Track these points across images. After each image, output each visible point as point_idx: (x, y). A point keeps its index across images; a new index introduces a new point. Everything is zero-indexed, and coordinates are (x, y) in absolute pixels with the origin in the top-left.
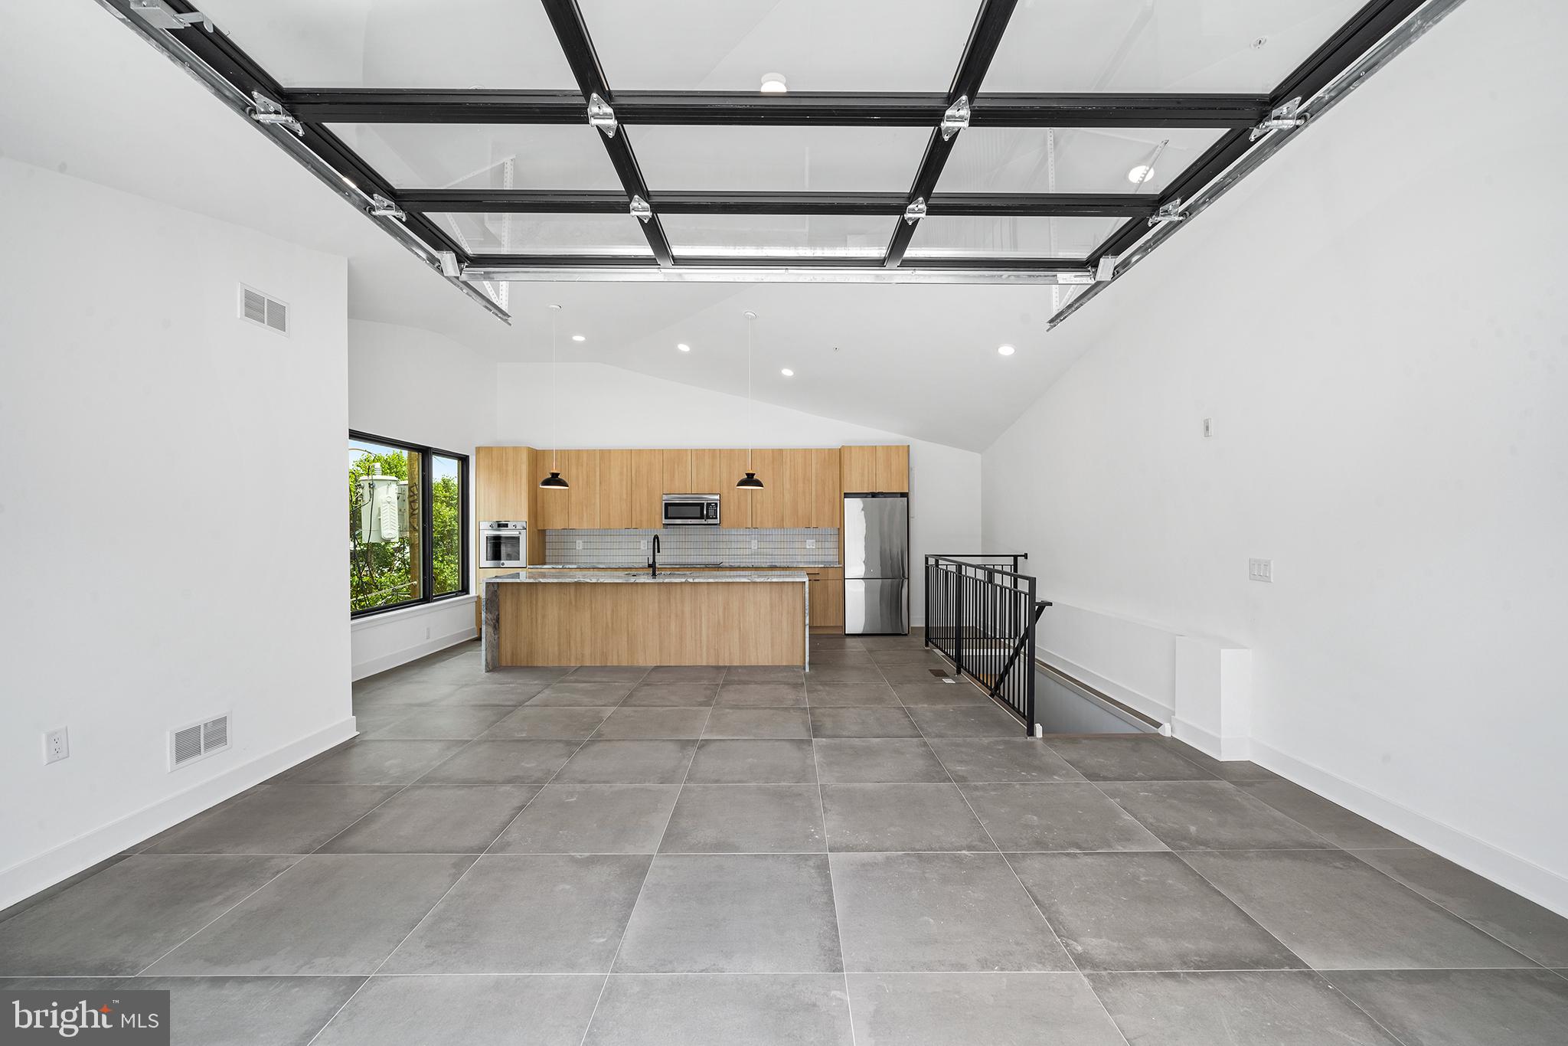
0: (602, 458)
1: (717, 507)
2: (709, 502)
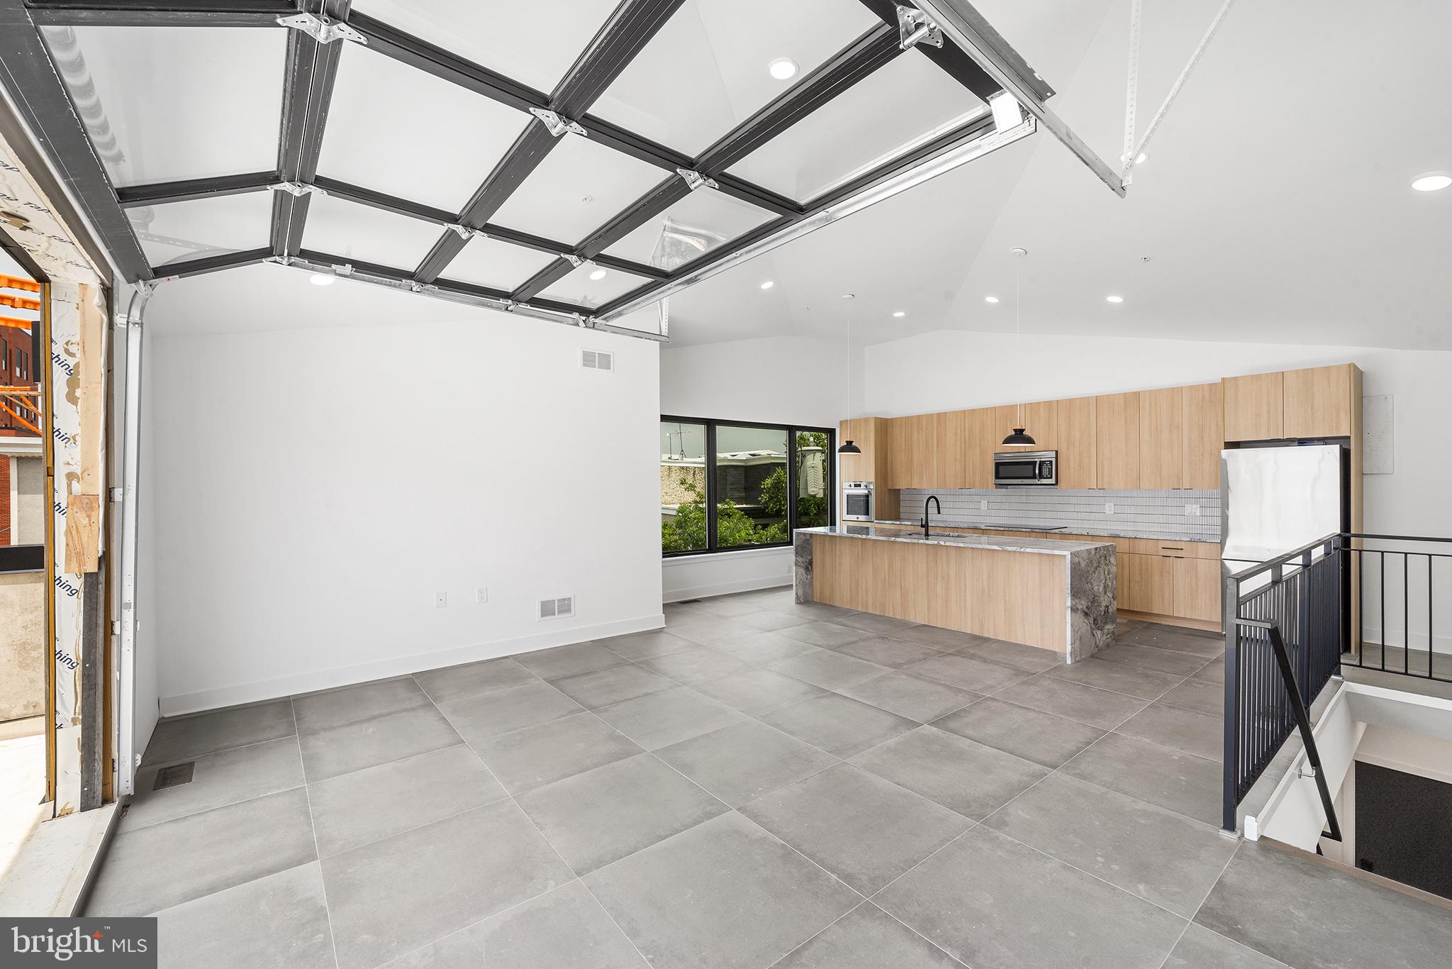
0: (939, 421)
1: (1051, 465)
2: (1042, 460)
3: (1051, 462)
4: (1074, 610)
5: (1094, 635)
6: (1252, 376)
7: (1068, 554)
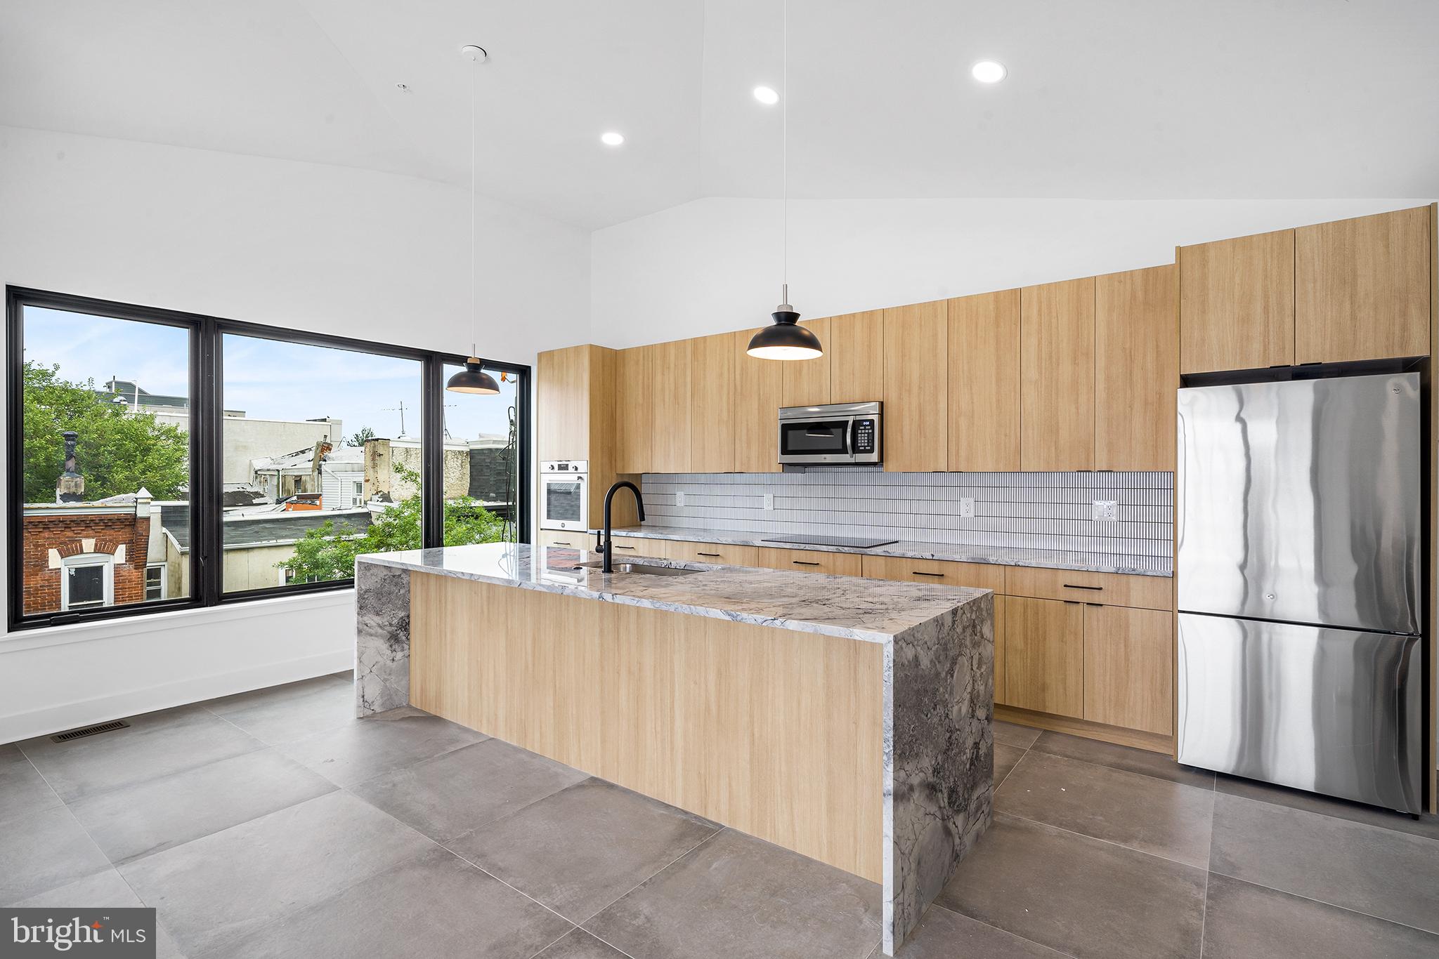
1: (873, 428)
2: (858, 418)
3: (872, 422)
4: (900, 796)
5: (948, 832)
6: (1234, 242)
7: (885, 639)
